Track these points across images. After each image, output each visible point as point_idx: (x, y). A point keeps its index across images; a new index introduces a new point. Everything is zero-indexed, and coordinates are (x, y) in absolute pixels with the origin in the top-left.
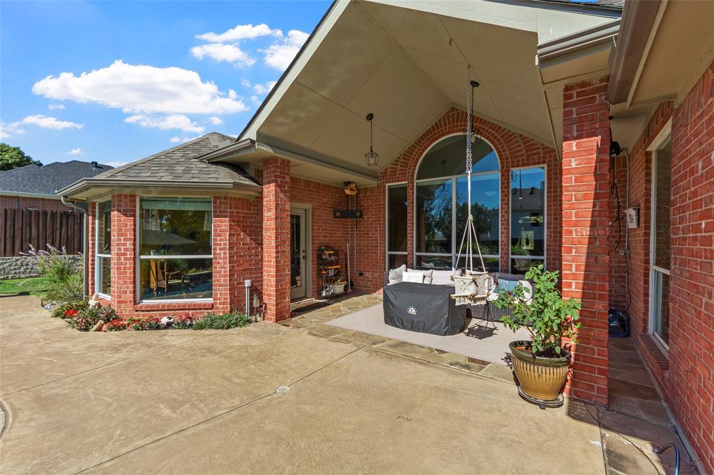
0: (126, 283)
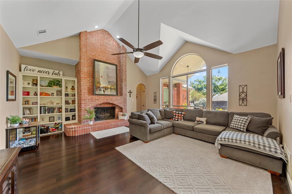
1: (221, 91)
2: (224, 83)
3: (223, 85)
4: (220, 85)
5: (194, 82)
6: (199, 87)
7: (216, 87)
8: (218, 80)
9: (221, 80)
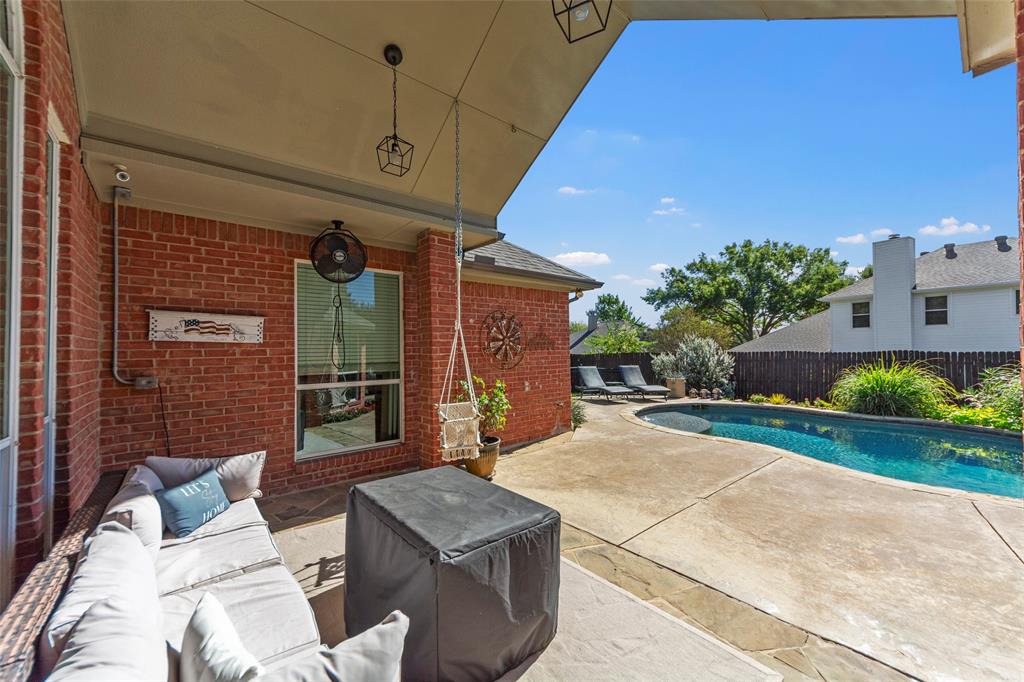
1: (799, 308)
2: (812, 272)
3: (808, 282)
4: (797, 284)
5: (687, 273)
6: (707, 290)
7: (779, 288)
8: (786, 261)
9: (800, 260)
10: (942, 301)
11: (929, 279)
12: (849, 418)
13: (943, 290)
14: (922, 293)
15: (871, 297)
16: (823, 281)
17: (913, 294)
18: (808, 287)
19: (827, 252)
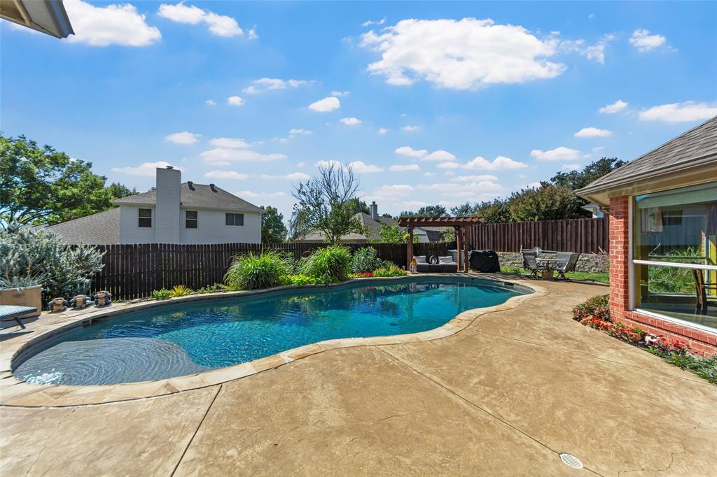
0: (617, 286)
10: (195, 214)
11: (189, 200)
12: (249, 295)
13: (196, 208)
14: (185, 208)
15: (154, 206)
16: (92, 188)
17: (181, 208)
18: (75, 190)
19: (89, 165)
